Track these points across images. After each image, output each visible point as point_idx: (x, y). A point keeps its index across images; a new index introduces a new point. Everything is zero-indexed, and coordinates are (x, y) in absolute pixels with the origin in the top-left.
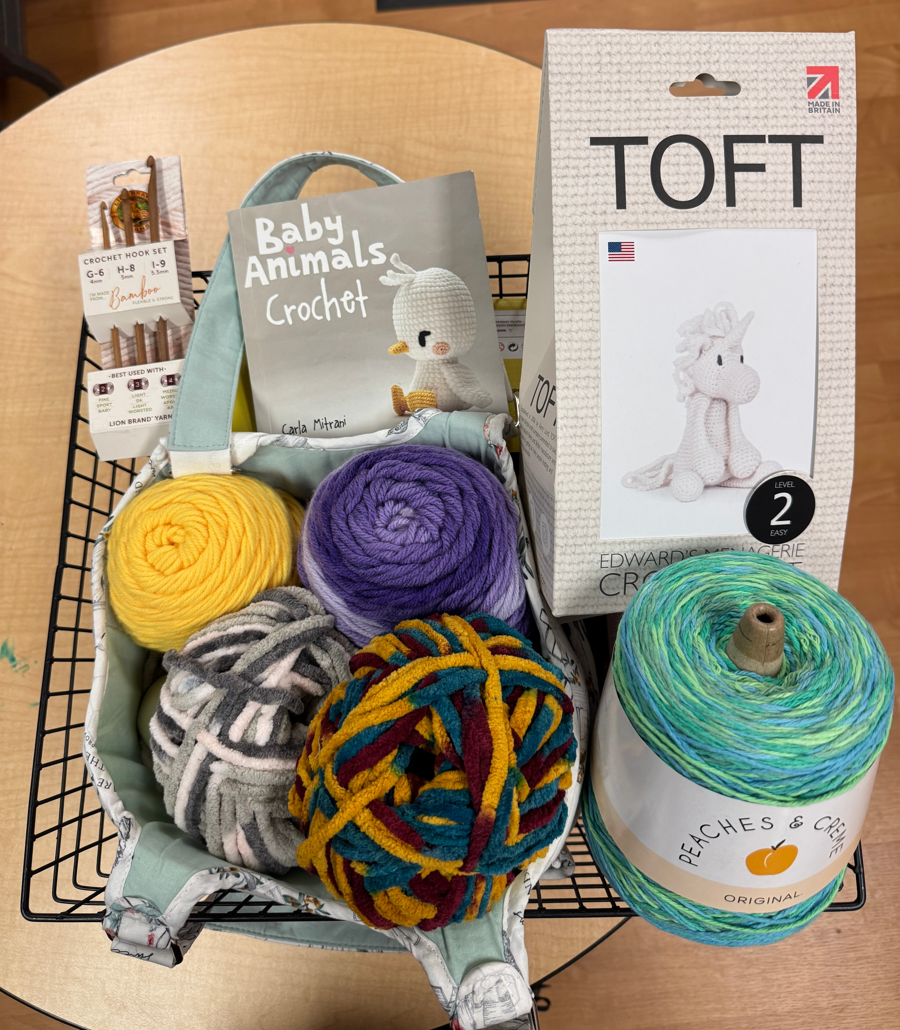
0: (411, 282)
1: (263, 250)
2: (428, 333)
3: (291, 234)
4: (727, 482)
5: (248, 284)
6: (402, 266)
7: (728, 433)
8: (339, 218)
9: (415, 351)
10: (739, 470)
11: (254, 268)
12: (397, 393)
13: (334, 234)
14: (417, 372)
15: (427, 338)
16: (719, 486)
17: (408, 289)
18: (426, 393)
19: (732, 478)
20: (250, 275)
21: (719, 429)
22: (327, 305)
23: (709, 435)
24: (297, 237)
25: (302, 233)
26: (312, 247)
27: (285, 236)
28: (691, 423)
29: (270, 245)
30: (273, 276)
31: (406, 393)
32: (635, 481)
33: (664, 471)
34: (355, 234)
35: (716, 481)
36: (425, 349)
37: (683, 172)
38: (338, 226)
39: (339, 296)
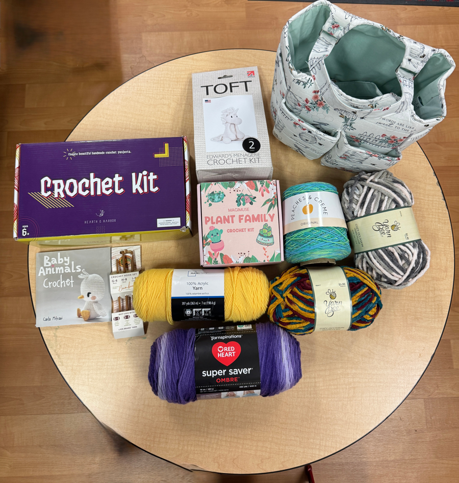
0: (87, 278)
1: (45, 265)
2: (90, 293)
3: (54, 261)
4: (237, 139)
5: (39, 275)
6: (85, 273)
7: (236, 130)
8: (69, 258)
9: (86, 298)
10: (239, 137)
11: (42, 271)
12: (79, 310)
13: (66, 262)
14: (85, 304)
15: (90, 295)
16: (235, 140)
17: (86, 280)
18: (88, 311)
19: (238, 139)
20: (40, 272)
21: (233, 129)
22: (62, 283)
23: (231, 130)
24: (56, 262)
25: (57, 261)
26: (59, 266)
27: (52, 261)
28: (226, 128)
29: (47, 264)
30: (47, 273)
31: (81, 311)
32: (214, 139)
33: (221, 137)
34: (73, 262)
35: (234, 139)
36: (89, 298)
37: (221, 89)
38: (68, 260)
39: (65, 281)
